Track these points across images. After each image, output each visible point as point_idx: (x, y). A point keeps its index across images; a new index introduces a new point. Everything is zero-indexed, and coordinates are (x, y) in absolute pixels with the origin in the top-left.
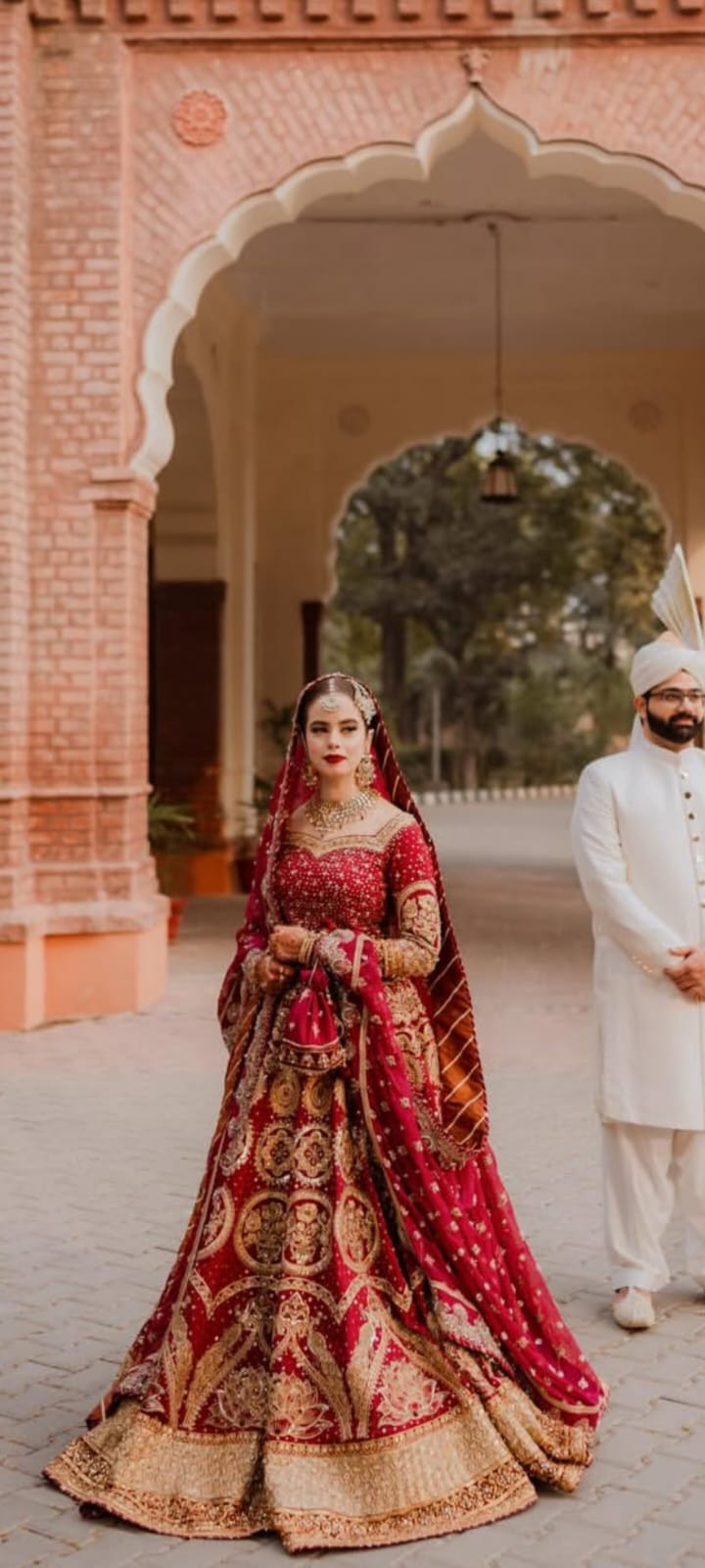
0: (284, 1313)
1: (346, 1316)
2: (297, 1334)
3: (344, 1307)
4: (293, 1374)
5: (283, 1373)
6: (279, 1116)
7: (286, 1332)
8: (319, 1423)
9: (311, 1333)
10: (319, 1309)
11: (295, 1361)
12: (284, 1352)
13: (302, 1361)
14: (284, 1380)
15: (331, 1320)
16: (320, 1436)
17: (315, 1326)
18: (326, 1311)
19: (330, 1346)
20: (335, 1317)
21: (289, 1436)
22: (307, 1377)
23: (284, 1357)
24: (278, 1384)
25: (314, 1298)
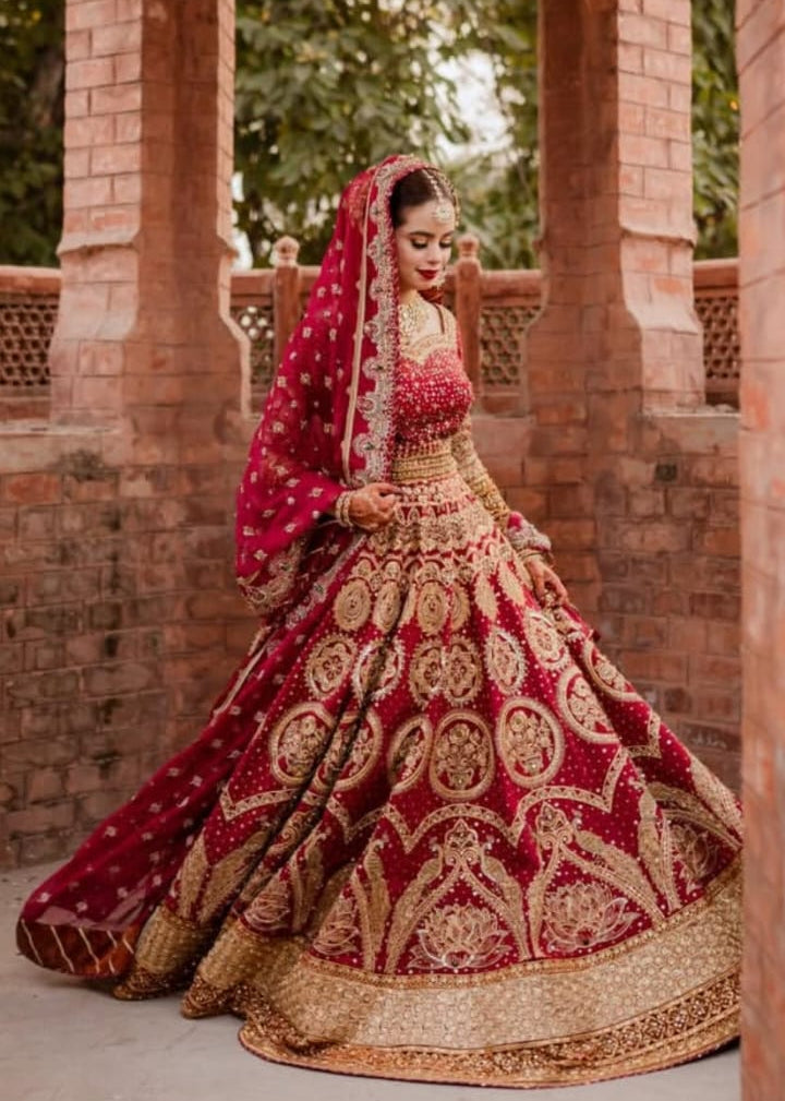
0: (450, 842)
1: (522, 836)
2: (468, 862)
3: (519, 827)
4: (469, 904)
5: (456, 905)
6: (428, 635)
7: (455, 862)
8: (498, 949)
9: (483, 858)
10: (489, 833)
11: (470, 890)
12: (455, 883)
13: (479, 889)
14: (458, 911)
15: (504, 842)
16: (499, 962)
17: (486, 850)
18: (497, 833)
19: (510, 870)
20: (509, 840)
21: (469, 968)
22: (485, 905)
23: (455, 887)
24: (452, 916)
25: (481, 822)
